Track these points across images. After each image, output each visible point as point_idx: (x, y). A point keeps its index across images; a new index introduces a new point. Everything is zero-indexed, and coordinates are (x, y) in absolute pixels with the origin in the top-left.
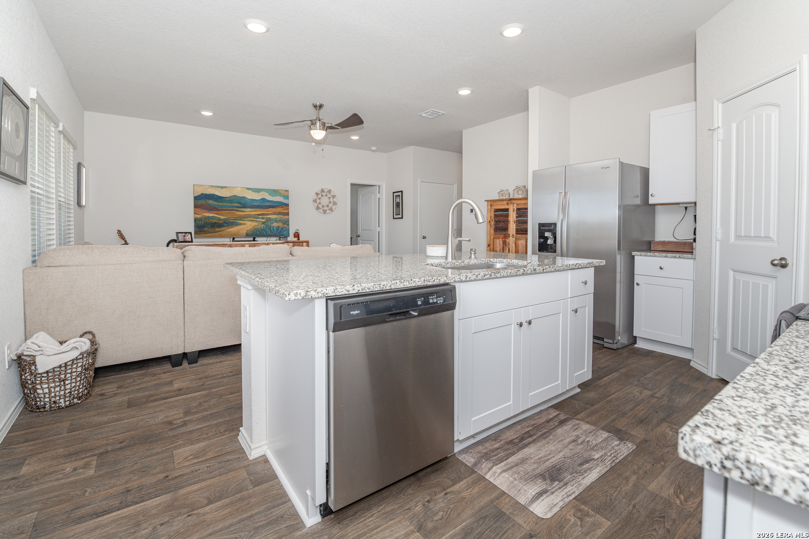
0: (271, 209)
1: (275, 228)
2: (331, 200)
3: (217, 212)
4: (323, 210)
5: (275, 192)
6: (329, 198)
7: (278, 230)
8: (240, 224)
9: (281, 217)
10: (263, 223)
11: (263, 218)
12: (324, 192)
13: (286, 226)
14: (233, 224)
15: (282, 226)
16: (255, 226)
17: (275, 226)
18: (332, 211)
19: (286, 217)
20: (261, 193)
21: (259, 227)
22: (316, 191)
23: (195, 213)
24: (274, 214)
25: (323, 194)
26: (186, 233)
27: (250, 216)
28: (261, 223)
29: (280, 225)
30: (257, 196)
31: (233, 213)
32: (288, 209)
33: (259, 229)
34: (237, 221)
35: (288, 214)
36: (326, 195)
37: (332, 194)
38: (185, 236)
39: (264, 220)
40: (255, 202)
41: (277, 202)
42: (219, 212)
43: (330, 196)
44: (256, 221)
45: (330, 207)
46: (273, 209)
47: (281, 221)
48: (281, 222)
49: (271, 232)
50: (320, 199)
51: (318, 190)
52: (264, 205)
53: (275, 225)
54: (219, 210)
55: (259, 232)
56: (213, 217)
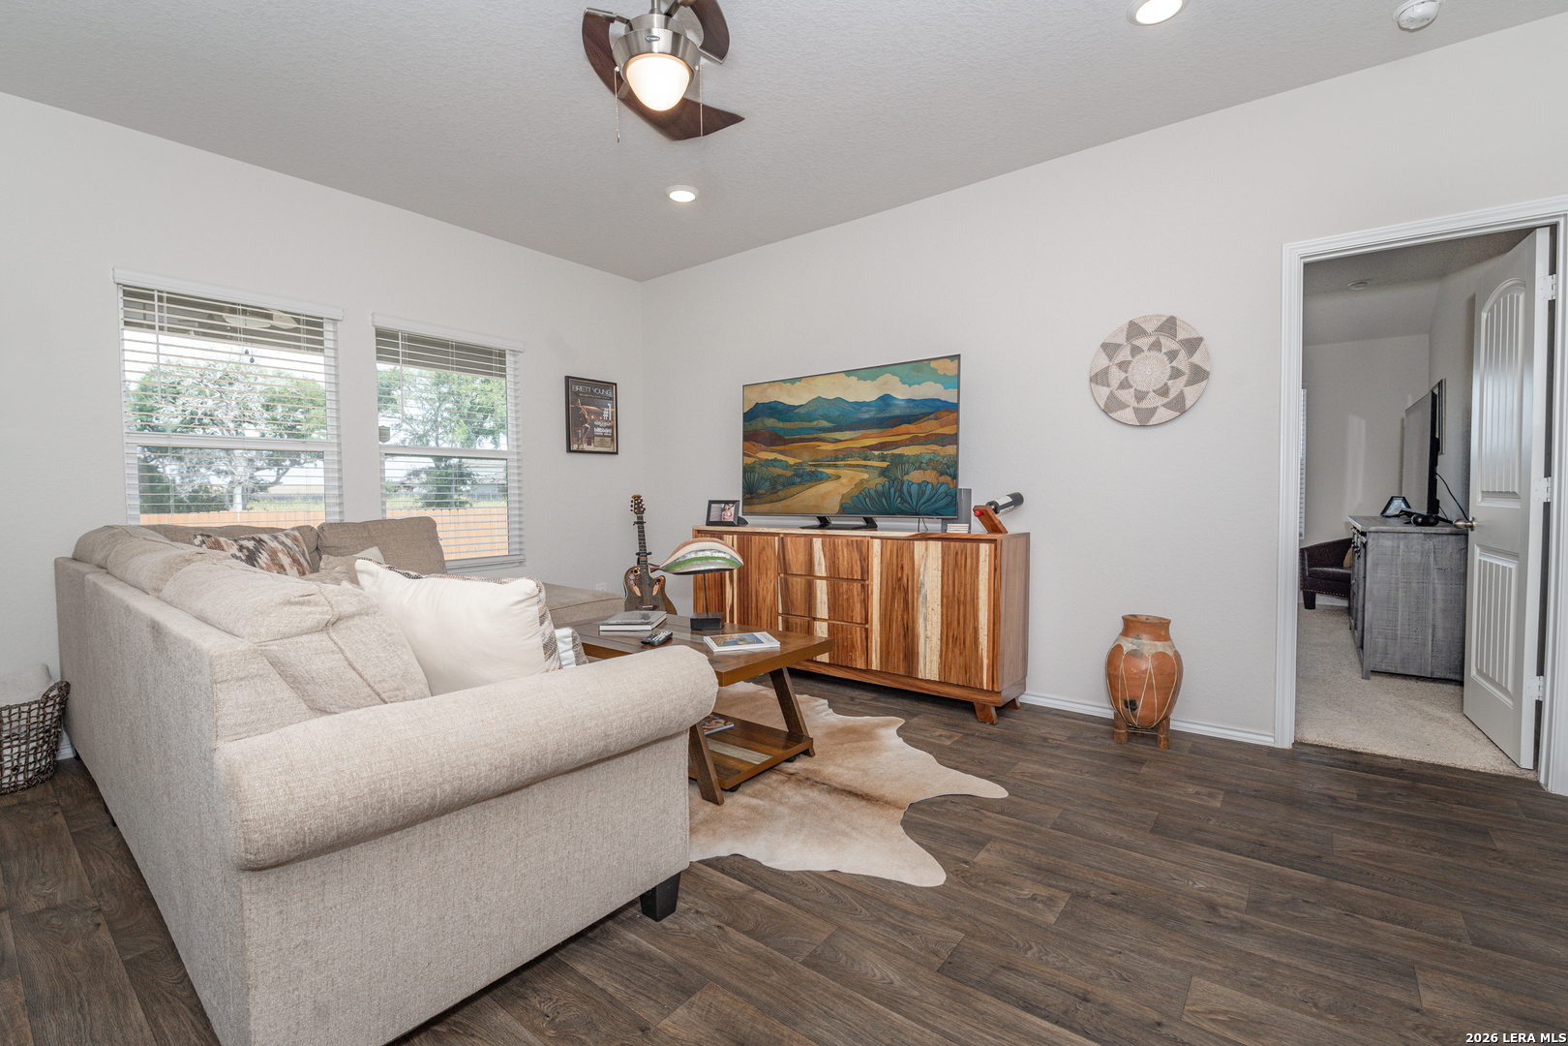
0: (904, 427)
1: (914, 489)
2: (1182, 362)
3: (782, 448)
4: (1136, 410)
5: (916, 369)
6: (1172, 355)
7: (924, 493)
8: (829, 478)
9: (934, 452)
10: (883, 472)
11: (883, 458)
12: (1143, 333)
13: (948, 479)
14: (815, 478)
15: (935, 482)
16: (862, 481)
17: (916, 481)
18: (1183, 411)
19: (950, 449)
20: (881, 379)
21: (872, 485)
22: (1104, 338)
23: (744, 454)
24: (914, 441)
25: (1137, 342)
26: (727, 502)
27: (848, 453)
28: (877, 472)
29: (930, 476)
30: (866, 392)
31: (814, 447)
32: (957, 422)
33: (872, 492)
34: (820, 469)
35: (954, 439)
36: (1156, 346)
37: (1182, 335)
38: (724, 510)
39: (885, 464)
40: (864, 409)
41: (925, 402)
42: (787, 447)
43: (1175, 346)
44: (865, 466)
45: (1173, 394)
46: (912, 428)
47: (932, 464)
48: (934, 469)
49: (904, 501)
50: (1123, 366)
51: (1112, 328)
52: (887, 417)
53: (916, 476)
54: (786, 442)
55: (871, 498)
56: (775, 460)
